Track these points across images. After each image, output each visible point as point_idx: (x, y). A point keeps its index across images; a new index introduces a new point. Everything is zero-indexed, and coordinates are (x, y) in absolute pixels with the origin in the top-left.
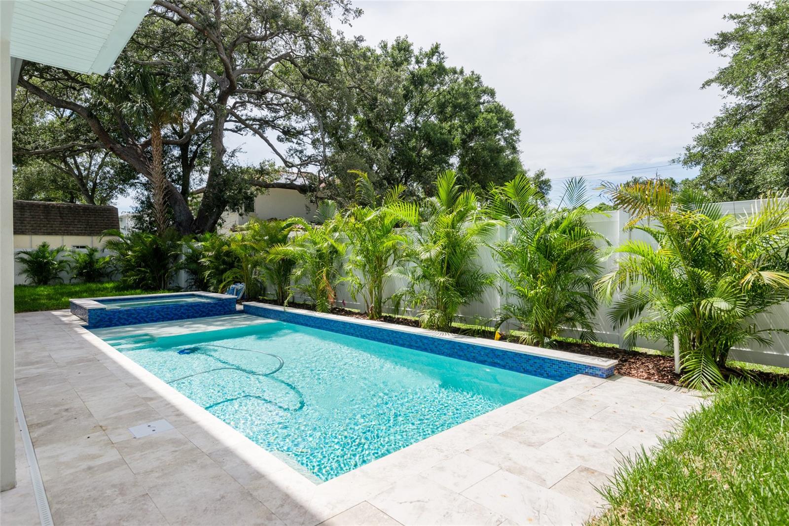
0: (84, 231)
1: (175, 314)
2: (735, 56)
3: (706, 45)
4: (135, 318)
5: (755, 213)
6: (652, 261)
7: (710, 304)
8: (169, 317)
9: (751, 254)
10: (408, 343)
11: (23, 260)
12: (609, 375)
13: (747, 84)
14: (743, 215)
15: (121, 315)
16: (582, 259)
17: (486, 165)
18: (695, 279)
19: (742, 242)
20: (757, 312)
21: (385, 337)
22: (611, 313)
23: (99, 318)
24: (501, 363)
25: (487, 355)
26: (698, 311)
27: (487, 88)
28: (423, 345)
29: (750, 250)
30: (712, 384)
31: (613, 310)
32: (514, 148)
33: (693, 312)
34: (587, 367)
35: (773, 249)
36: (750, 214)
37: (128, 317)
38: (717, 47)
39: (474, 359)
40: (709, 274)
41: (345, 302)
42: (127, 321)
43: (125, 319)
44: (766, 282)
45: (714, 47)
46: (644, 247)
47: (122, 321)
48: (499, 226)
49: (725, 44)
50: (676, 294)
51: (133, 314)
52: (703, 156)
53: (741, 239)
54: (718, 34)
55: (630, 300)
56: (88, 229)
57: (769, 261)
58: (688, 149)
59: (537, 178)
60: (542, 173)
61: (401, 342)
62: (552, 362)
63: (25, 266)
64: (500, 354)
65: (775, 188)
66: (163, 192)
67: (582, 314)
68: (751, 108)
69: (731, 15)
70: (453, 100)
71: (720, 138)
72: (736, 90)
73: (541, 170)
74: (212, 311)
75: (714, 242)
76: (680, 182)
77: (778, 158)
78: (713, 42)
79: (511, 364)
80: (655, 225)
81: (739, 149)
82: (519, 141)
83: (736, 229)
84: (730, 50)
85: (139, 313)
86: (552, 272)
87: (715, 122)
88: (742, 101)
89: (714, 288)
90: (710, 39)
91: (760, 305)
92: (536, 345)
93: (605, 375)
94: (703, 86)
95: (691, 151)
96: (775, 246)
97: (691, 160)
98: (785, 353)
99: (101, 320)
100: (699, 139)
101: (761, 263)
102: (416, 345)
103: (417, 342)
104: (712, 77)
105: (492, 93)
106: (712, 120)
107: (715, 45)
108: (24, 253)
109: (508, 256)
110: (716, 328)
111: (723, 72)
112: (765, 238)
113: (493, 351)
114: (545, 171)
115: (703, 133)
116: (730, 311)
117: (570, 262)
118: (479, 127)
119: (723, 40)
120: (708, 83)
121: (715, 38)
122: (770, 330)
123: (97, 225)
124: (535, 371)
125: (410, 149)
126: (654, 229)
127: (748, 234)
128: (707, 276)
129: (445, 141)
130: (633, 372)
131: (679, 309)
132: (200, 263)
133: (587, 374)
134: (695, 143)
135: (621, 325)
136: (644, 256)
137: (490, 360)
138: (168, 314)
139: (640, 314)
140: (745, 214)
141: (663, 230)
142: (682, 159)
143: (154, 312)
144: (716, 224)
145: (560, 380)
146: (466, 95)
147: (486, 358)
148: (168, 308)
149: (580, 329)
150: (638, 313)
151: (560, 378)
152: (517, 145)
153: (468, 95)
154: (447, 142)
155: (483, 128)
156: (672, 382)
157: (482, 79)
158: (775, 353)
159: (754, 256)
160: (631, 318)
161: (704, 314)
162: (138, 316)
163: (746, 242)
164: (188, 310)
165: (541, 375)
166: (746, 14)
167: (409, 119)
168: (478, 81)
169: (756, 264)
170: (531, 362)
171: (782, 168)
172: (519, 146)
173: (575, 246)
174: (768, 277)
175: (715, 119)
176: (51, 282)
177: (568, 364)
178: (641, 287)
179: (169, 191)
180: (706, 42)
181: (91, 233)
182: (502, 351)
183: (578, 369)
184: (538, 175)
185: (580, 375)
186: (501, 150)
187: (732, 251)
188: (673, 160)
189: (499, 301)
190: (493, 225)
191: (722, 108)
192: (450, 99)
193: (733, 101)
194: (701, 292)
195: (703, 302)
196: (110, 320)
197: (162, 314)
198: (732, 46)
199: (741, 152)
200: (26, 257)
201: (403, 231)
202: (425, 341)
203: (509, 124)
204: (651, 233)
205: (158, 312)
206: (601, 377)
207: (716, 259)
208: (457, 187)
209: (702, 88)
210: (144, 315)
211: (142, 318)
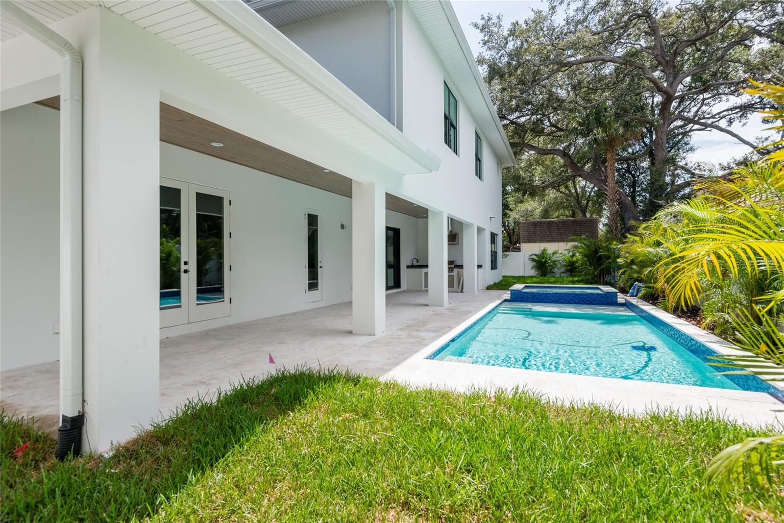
1: (565, 300)
4: (537, 299)
11: (533, 260)
42: (533, 299)
63: (534, 263)
74: (595, 301)
85: (540, 296)
99: (517, 297)
108: (534, 255)
143: (550, 296)
164: (575, 298)
176: (548, 275)
200: (534, 257)
211: (542, 299)
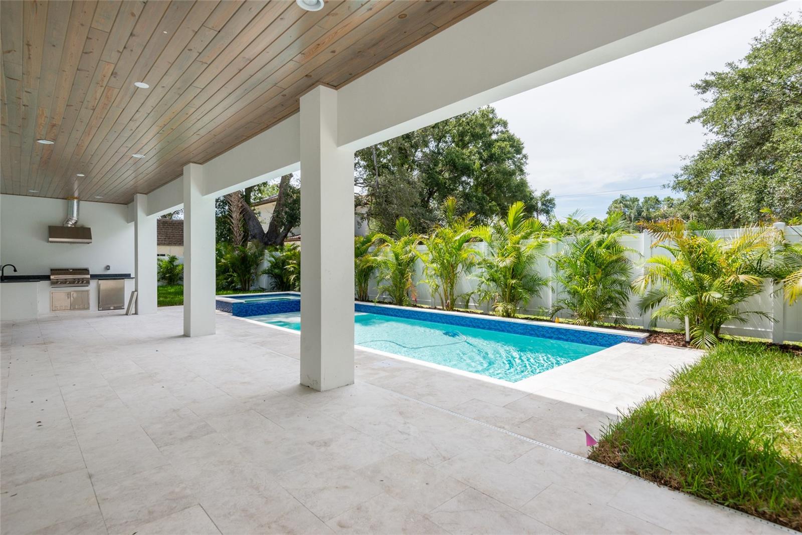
0: (164, 242)
2: (715, 100)
3: (692, 88)
4: (262, 310)
5: (737, 238)
6: (671, 267)
7: (709, 295)
8: (284, 310)
9: (735, 264)
10: (487, 327)
12: (644, 342)
13: (725, 126)
14: (729, 238)
15: (253, 308)
16: (617, 266)
17: (499, 186)
18: (700, 281)
19: (729, 256)
20: (739, 301)
21: (468, 323)
22: (638, 305)
23: (239, 310)
24: (565, 338)
25: (553, 333)
26: (701, 300)
27: (501, 120)
28: (501, 327)
29: (734, 261)
30: (712, 344)
31: (640, 302)
32: (521, 170)
33: (698, 301)
34: (628, 337)
35: (749, 260)
36: (734, 238)
37: (258, 309)
38: (700, 91)
39: (544, 336)
40: (708, 276)
41: (417, 300)
42: (257, 312)
43: (256, 311)
44: (741, 281)
45: (698, 90)
46: (665, 259)
47: (254, 312)
48: (551, 243)
49: (707, 89)
50: (687, 289)
51: (261, 307)
52: (690, 183)
53: (729, 254)
54: (702, 80)
55: (652, 295)
56: (167, 240)
57: (746, 269)
58: (676, 177)
59: (543, 197)
60: (547, 193)
61: (482, 326)
62: (603, 335)
64: (563, 331)
65: (749, 213)
66: (239, 210)
67: (618, 305)
68: (729, 145)
69: (712, 73)
70: (472, 130)
71: (703, 169)
72: (715, 130)
73: (547, 191)
75: (711, 256)
76: (663, 199)
77: (751, 189)
78: (697, 86)
79: (572, 338)
80: (673, 245)
81: (719, 178)
82: (527, 164)
83: (725, 249)
84: (711, 95)
85: (265, 307)
86: (599, 276)
87: (698, 155)
88: (721, 138)
89: (711, 286)
90: (695, 84)
91: (741, 296)
92: (590, 325)
93: (641, 342)
94: (689, 122)
95: (679, 179)
96: (750, 258)
97: (679, 185)
98: (757, 328)
100: (686, 168)
101: (741, 269)
102: (495, 328)
103: (495, 326)
104: (696, 115)
105: (505, 124)
106: (696, 153)
107: (699, 89)
109: (559, 265)
110: (713, 311)
111: (705, 113)
112: (744, 254)
113: (558, 330)
114: (550, 191)
115: (689, 164)
116: (720, 298)
117: (609, 269)
118: (494, 154)
119: (706, 86)
120: (693, 119)
121: (700, 83)
122: (747, 312)
123: (174, 237)
124: (590, 342)
125: (436, 172)
126: (671, 247)
127: (732, 251)
128: (707, 278)
129: (467, 166)
130: (658, 341)
131: (688, 299)
132: (286, 269)
133: (629, 342)
134: (682, 172)
135: (645, 313)
136: (665, 265)
137: (555, 336)
138: (283, 308)
139: (658, 305)
140: (730, 238)
141: (677, 248)
142: (671, 185)
144: (712, 244)
145: (608, 347)
146: (482, 126)
147: (552, 335)
148: (283, 303)
149: (614, 316)
150: (657, 304)
151: (610, 345)
152: (524, 168)
153: (485, 126)
154: (469, 167)
155: (498, 154)
156: (684, 346)
157: (496, 111)
158: (751, 329)
159: (737, 265)
160: (652, 308)
161: (705, 301)
162: (264, 308)
163: (732, 256)
165: (595, 344)
166: (724, 72)
167: (432, 145)
168: (493, 113)
169: (738, 270)
170: (588, 336)
171: (754, 197)
172: (526, 169)
173: (614, 258)
174: (742, 278)
175: (699, 153)
177: (616, 336)
178: (660, 285)
179: (244, 209)
180: (692, 86)
181: (169, 243)
182: (566, 329)
183: (622, 339)
184: (544, 195)
185: (624, 343)
186: (512, 173)
187: (722, 261)
188: (664, 185)
189: (551, 296)
190: (547, 242)
191: (704, 144)
192: (469, 129)
193: (714, 138)
194: (703, 288)
195: (704, 294)
196: (246, 311)
197: (280, 307)
198: (712, 91)
199: (720, 181)
201: (469, 245)
202: (503, 325)
203: (519, 151)
204: (669, 249)
205: (277, 306)
206: (639, 343)
207: (713, 267)
208: (522, 214)
209: (688, 122)
210: (268, 308)
211: (267, 310)
